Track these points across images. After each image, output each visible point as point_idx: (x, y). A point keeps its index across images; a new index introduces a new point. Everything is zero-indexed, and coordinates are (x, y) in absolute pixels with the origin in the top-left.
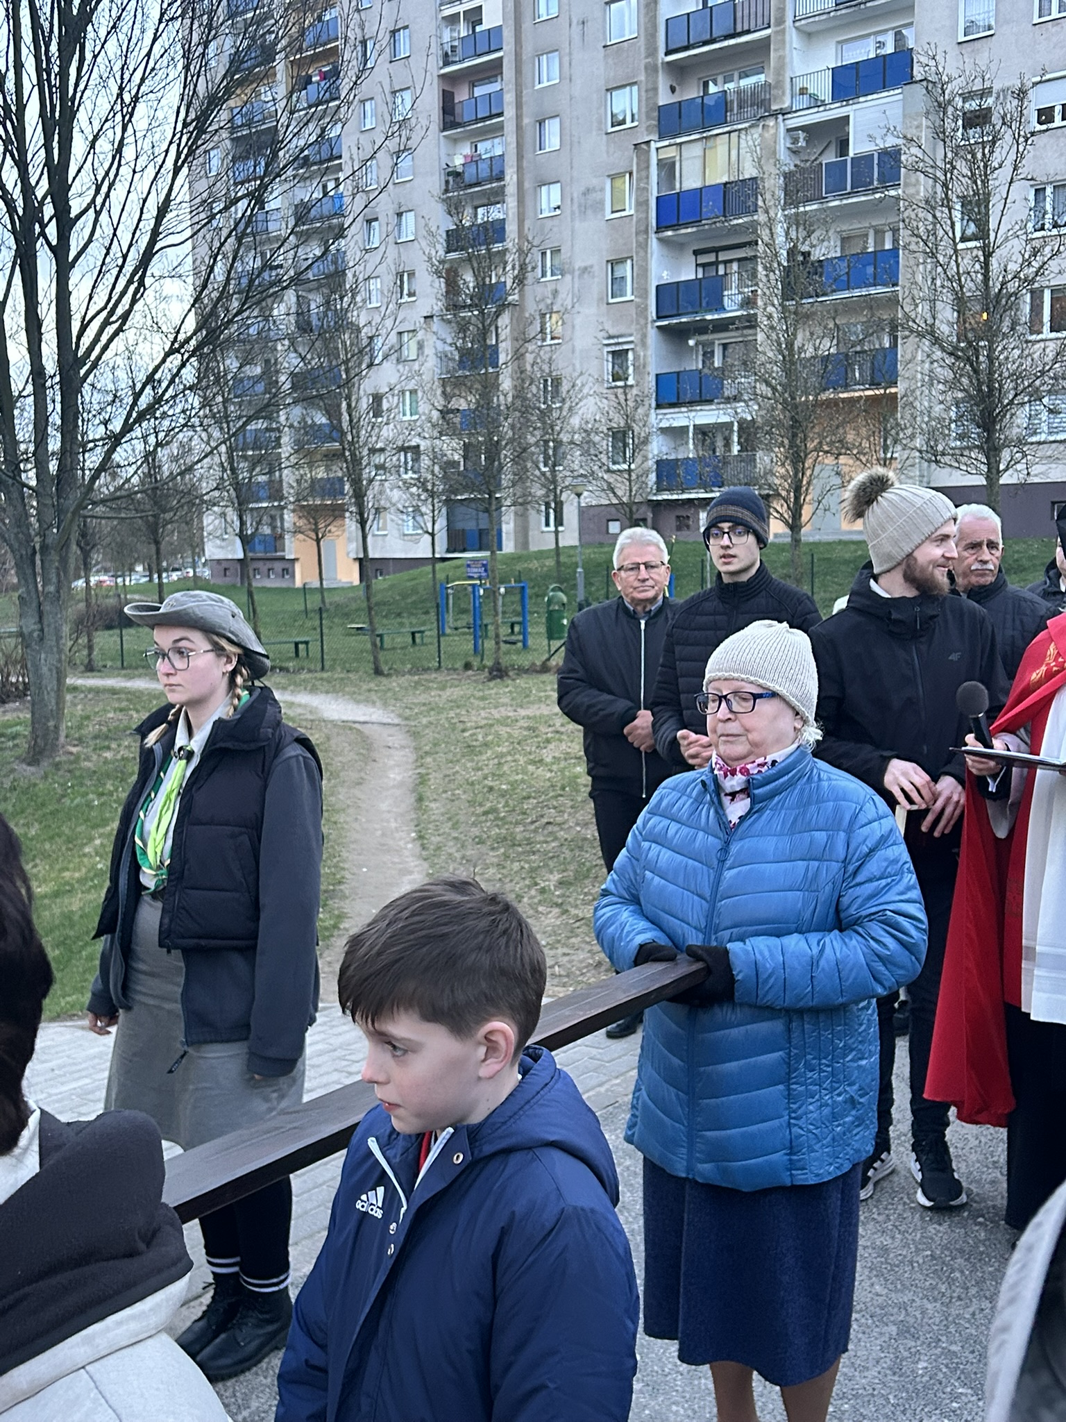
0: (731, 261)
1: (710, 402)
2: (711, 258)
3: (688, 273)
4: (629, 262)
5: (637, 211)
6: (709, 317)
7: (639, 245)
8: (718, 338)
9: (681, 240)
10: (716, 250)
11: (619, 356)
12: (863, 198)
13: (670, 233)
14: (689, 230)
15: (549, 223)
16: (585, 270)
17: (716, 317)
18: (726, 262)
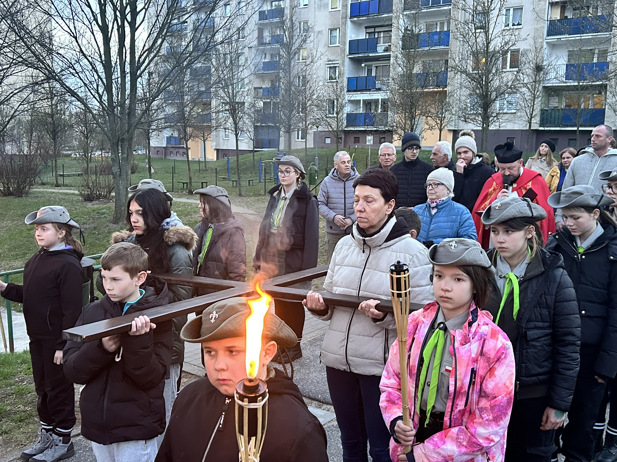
0: (380, 32)
1: (370, 90)
2: (372, 30)
3: (363, 36)
4: (338, 30)
5: (342, 9)
6: (371, 55)
7: (343, 23)
8: (374, 64)
9: (361, 22)
10: (375, 27)
11: (333, 69)
12: (436, 9)
13: (356, 19)
14: (364, 18)
15: (303, 10)
16: (319, 32)
17: (374, 55)
18: (378, 32)
